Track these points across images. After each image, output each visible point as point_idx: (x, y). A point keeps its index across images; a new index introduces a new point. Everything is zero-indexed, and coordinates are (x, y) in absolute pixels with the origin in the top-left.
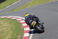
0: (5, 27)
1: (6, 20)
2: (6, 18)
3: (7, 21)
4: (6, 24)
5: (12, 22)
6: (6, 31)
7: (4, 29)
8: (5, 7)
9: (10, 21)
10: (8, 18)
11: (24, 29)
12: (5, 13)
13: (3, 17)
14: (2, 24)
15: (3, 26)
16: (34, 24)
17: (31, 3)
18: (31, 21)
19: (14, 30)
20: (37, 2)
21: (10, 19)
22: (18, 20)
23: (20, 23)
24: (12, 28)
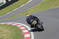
0: (5, 33)
1: (6, 26)
2: (6, 24)
3: (7, 28)
4: (6, 31)
5: (12, 29)
6: (6, 38)
7: (4, 35)
8: (5, 14)
9: (10, 27)
10: (8, 24)
11: (24, 36)
12: (5, 19)
13: (3, 23)
14: (2, 30)
15: (3, 32)
16: (35, 23)
17: (32, 10)
18: (32, 20)
19: (14, 36)
20: (37, 9)
21: (10, 25)
22: (18, 26)
23: (21, 29)
24: (12, 34)
